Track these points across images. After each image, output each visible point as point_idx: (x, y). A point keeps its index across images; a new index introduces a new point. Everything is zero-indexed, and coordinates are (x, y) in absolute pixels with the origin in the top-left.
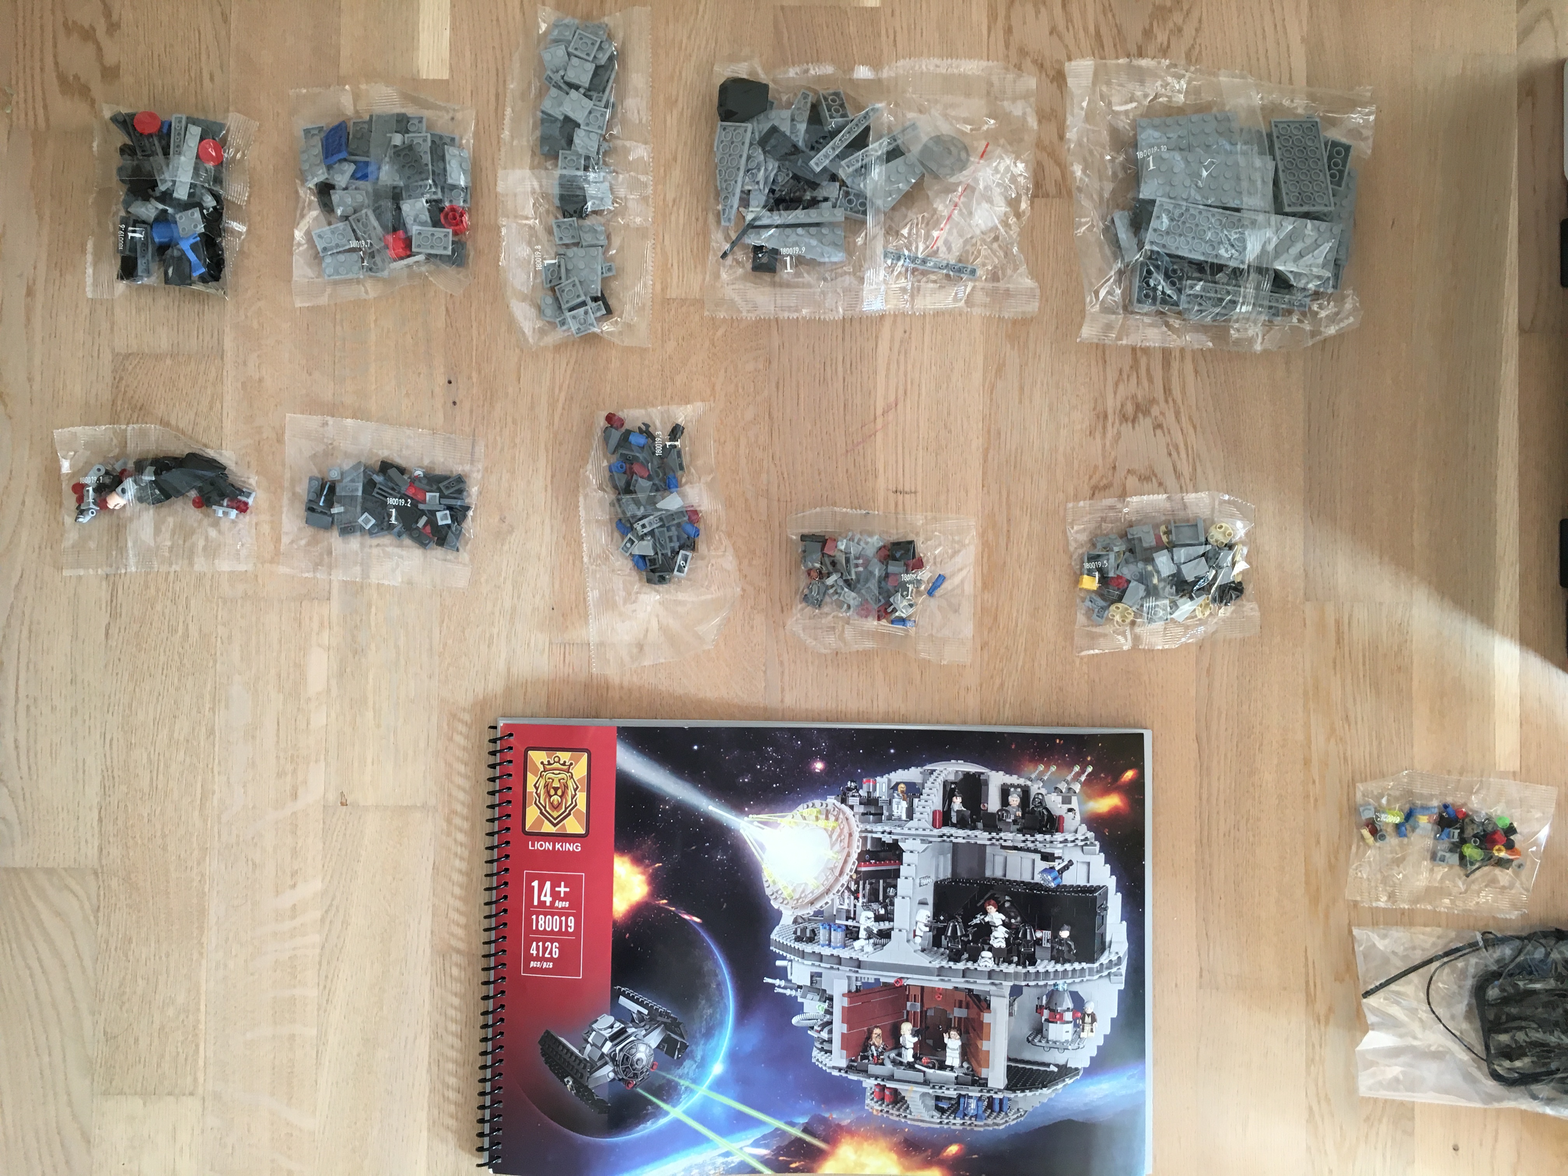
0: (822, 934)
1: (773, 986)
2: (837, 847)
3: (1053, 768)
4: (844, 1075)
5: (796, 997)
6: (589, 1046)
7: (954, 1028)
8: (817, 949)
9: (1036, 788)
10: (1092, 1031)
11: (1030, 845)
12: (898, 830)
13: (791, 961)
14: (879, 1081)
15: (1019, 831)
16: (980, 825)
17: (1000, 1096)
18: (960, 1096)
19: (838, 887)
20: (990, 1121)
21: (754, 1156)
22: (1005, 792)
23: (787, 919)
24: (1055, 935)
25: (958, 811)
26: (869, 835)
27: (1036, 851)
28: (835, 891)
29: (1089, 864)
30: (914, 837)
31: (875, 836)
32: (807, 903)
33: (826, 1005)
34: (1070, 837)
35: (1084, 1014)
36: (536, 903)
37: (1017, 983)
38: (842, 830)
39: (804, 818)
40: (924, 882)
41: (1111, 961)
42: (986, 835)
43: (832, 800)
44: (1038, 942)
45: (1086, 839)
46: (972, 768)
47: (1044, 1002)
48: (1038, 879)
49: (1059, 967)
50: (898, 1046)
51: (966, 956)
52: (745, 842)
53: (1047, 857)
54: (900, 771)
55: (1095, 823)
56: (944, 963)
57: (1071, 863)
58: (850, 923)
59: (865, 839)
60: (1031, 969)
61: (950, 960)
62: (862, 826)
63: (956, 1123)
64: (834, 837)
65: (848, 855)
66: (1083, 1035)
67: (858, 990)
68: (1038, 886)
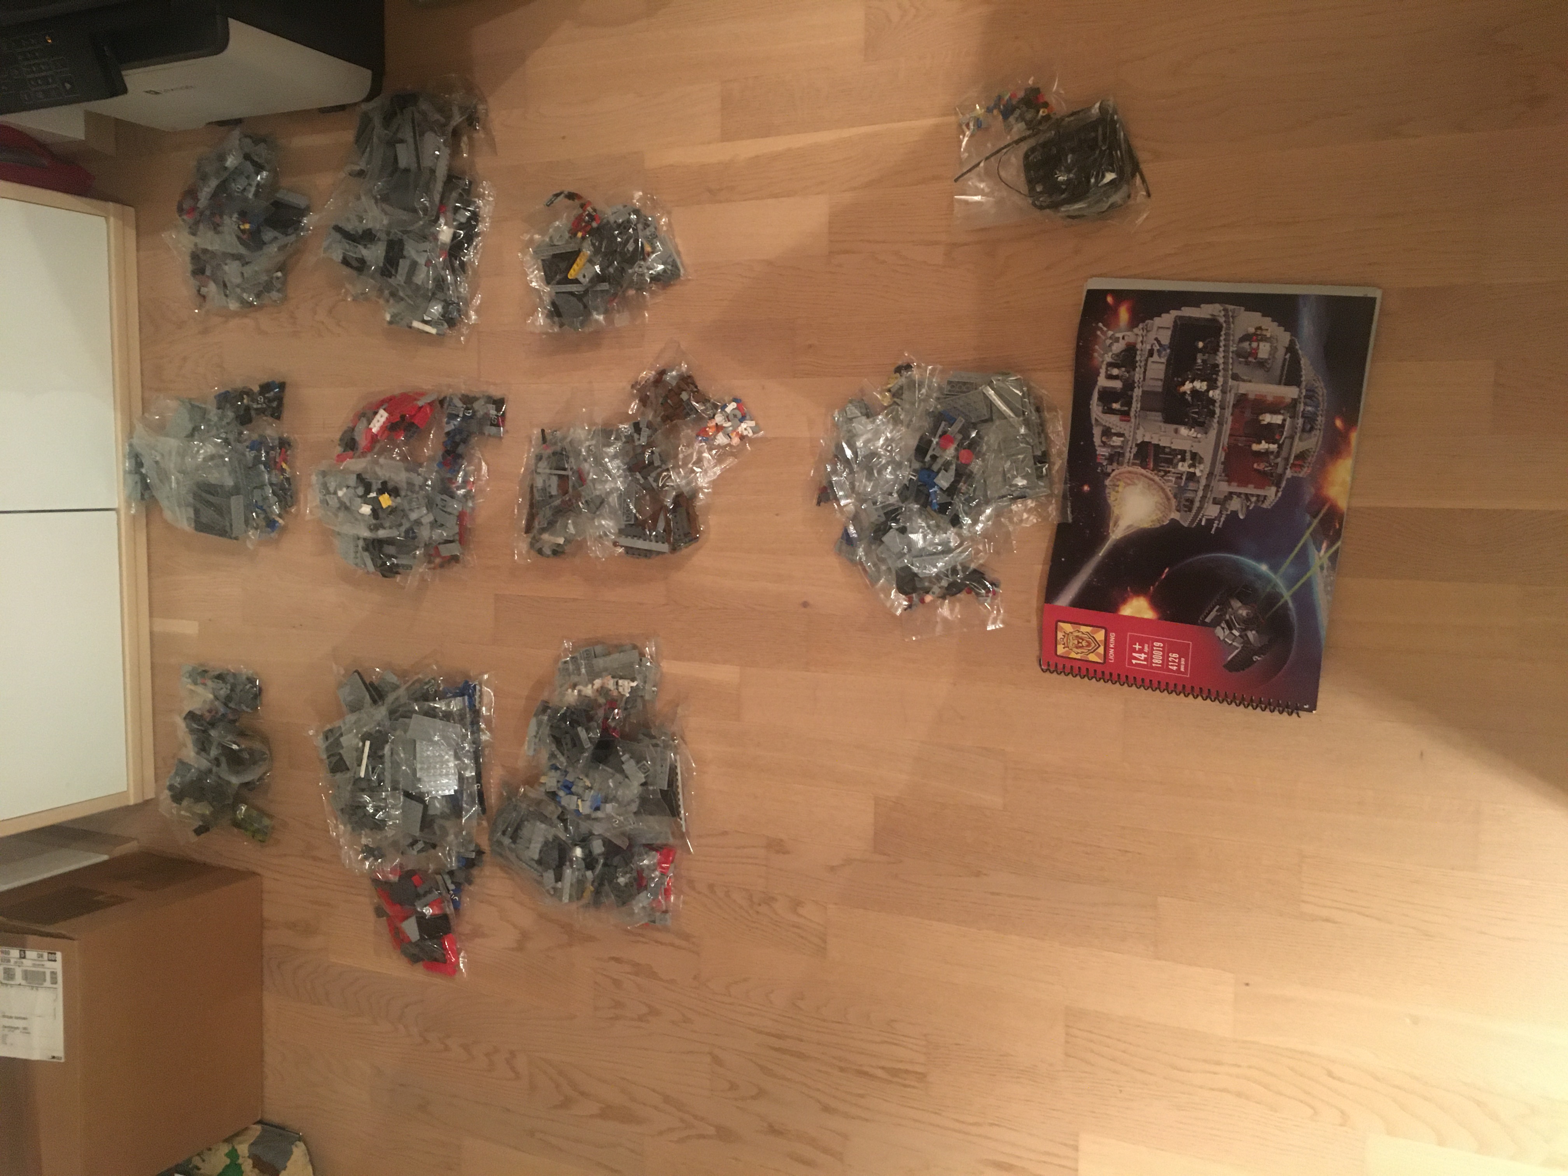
0: (1189, 495)
1: (1217, 528)
2: (1136, 481)
3: (1097, 347)
4: (1282, 489)
5: (1227, 515)
6: (1235, 644)
7: (1257, 417)
8: (1198, 499)
9: (1108, 358)
10: (1267, 330)
11: (1143, 364)
12: (1130, 443)
13: (1203, 516)
14: (1288, 467)
15: (1134, 370)
16: (1130, 393)
17: (1304, 392)
18: (1302, 417)
19: (1160, 482)
20: (1320, 399)
21: (1326, 552)
22: (1110, 377)
23: (1175, 515)
24: (1200, 351)
25: (1122, 406)
26: (1131, 461)
27: (1147, 360)
28: (1163, 484)
29: (1159, 328)
30: (1135, 433)
31: (1132, 457)
32: (1169, 503)
33: (1235, 497)
34: (1140, 339)
35: (1255, 334)
36: (1145, 663)
37: (1230, 376)
38: (1127, 478)
39: (1116, 500)
40: (1163, 429)
41: (1224, 316)
42: (1136, 390)
43: (1107, 482)
44: (1204, 361)
45: (1143, 329)
46: (1095, 396)
47: (1243, 360)
48: (1164, 360)
49: (1221, 349)
50: (1267, 453)
51: (1211, 407)
52: (1125, 537)
53: (1151, 353)
54: (1095, 440)
55: (1134, 323)
56: (1216, 420)
57: (1156, 339)
58: (1184, 477)
59: (1134, 464)
60: (1221, 367)
61: (1214, 417)
62: (1125, 465)
63: (1320, 419)
64: (1129, 482)
65: (1142, 475)
66: (1268, 335)
67: (1226, 476)
68: (1167, 361)
